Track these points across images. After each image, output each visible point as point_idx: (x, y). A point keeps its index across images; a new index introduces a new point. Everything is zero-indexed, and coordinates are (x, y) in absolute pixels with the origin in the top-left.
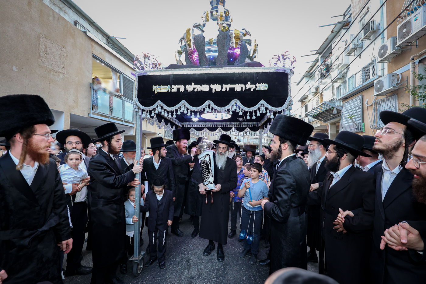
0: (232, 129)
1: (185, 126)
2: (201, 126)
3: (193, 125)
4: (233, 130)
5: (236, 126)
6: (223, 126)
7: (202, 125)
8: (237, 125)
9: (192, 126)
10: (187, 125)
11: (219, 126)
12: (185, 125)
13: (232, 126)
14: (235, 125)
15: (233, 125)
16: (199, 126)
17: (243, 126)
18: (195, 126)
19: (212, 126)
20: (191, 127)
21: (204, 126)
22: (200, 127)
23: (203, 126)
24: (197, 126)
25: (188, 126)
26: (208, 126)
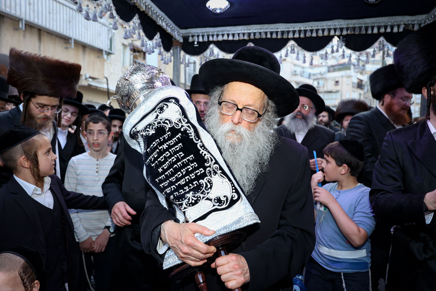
0: (331, 44)
1: (191, 40)
2: (237, 38)
3: (215, 37)
4: (335, 48)
5: (345, 33)
6: (302, 36)
7: (241, 35)
8: (347, 29)
9: (211, 39)
10: (198, 36)
11: (291, 36)
12: (193, 36)
13: (332, 33)
14: (342, 30)
15: (335, 30)
16: (231, 38)
17: (370, 32)
18: (220, 38)
19: (269, 36)
20: (209, 43)
21: (246, 38)
22: (233, 41)
23: (242, 38)
24: (225, 38)
25: (201, 40)
26: (258, 36)
